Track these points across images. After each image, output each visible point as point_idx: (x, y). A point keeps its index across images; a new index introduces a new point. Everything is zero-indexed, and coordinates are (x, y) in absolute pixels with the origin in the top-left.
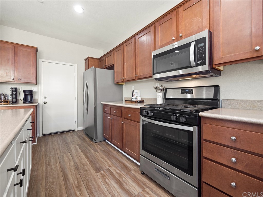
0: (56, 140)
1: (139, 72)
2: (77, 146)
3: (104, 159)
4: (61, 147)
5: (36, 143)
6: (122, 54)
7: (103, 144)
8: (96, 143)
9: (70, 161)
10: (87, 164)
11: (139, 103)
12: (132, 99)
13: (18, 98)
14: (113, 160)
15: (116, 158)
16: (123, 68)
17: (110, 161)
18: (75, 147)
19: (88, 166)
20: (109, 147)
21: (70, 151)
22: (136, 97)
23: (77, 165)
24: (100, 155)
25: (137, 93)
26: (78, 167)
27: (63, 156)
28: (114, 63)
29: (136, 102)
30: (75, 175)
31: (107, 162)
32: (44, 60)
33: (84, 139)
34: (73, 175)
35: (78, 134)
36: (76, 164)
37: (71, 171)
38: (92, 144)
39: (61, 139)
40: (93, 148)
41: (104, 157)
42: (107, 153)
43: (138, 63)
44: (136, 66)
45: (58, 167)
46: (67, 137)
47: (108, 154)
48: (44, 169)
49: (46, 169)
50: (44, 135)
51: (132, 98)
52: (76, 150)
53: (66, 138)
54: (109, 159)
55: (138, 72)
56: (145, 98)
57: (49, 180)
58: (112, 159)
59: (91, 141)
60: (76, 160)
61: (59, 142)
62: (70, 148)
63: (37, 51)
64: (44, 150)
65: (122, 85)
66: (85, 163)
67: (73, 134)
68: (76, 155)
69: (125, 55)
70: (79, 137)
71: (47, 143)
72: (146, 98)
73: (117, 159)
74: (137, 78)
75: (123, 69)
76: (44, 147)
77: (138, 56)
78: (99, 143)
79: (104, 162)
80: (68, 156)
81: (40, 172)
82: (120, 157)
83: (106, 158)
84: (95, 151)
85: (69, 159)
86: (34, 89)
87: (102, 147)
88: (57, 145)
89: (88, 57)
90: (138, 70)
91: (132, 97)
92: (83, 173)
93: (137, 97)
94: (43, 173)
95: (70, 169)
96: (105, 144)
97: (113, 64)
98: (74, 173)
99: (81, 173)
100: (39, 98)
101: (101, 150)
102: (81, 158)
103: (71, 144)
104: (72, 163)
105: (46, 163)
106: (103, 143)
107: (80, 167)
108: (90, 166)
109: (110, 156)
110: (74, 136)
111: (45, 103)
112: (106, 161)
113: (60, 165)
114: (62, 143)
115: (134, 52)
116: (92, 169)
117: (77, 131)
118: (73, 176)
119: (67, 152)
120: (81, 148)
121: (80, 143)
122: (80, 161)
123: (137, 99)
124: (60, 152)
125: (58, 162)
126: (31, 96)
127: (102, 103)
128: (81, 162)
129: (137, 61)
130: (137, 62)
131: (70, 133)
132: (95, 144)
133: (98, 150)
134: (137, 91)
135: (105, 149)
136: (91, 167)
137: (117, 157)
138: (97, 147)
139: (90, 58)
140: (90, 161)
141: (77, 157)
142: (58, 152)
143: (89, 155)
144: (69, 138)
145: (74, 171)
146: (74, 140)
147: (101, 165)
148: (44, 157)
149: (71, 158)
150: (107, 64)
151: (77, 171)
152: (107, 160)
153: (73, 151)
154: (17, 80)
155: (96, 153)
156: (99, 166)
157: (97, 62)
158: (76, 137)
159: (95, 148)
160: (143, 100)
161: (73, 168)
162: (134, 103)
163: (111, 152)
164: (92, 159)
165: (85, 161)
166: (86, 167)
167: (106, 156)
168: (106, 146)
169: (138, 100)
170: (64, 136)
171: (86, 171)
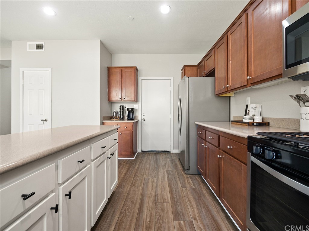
0: (150, 159)
1: (254, 70)
2: (166, 173)
3: (190, 202)
4: (151, 168)
5: (134, 158)
6: (226, 48)
7: (196, 179)
8: (188, 175)
9: (152, 189)
10: (168, 200)
11: (257, 126)
12: (243, 118)
13: (124, 115)
14: (203, 210)
15: (208, 209)
16: (226, 70)
17: (198, 210)
18: (164, 173)
19: (168, 204)
20: (203, 186)
21: (156, 176)
22: (252, 117)
23: (158, 197)
24: (187, 194)
25: (255, 109)
26: (157, 200)
27: (149, 179)
28: (215, 66)
29: (251, 125)
30: (150, 209)
31: (193, 210)
32: (143, 78)
33: (176, 165)
34: (149, 208)
35: (173, 157)
36: (157, 195)
37: (149, 203)
38: (182, 175)
39: (154, 160)
40: (181, 181)
41: (192, 199)
42: (198, 195)
43: (253, 55)
44: (249, 61)
45: (140, 191)
46: (161, 158)
47: (199, 198)
48: (129, 188)
49: (130, 190)
50: (142, 151)
51: (245, 117)
52: (163, 177)
53: (159, 159)
54: (197, 206)
55: (252, 72)
56: (271, 118)
57: (127, 203)
58: (202, 208)
59: (182, 170)
60: (159, 190)
61: (152, 162)
62: (158, 172)
63: (137, 70)
64: (137, 166)
65: (229, 97)
66: (166, 198)
67: (167, 156)
68: (161, 182)
69: (230, 48)
70: (172, 161)
71: (142, 161)
72: (275, 119)
73: (209, 211)
74: (250, 82)
75: (226, 72)
76: (138, 164)
77: (252, 43)
78: (191, 176)
79: (189, 208)
80: (153, 182)
81: (125, 191)
82: (216, 210)
83: (194, 203)
84: (183, 186)
85: (153, 186)
86: (135, 106)
87: (194, 184)
88: (148, 165)
89: (185, 66)
90: (252, 68)
91: (245, 115)
92: (159, 212)
93: (254, 115)
94: (126, 192)
95: (149, 199)
96: (199, 180)
97: (214, 68)
98: (151, 206)
99: (158, 210)
100: (139, 115)
101: (191, 187)
102: (164, 190)
103: (161, 168)
104: (153, 193)
105: (133, 182)
106: (196, 177)
107: (159, 201)
108: (171, 205)
109: (201, 202)
110: (167, 159)
111: (144, 120)
112: (192, 206)
113: (143, 190)
114: (153, 164)
115: (246, 38)
116: (171, 211)
117: (172, 153)
118: (148, 210)
119: (154, 176)
120: (169, 176)
121: (170, 169)
122: (162, 193)
123: (254, 120)
124: (149, 174)
125: (142, 186)
126: (133, 113)
127: (196, 123)
128: (162, 195)
129: (251, 52)
130: (251, 54)
131: (165, 154)
132: (186, 175)
133: (188, 185)
134: (254, 106)
135: (197, 187)
136: (171, 208)
137: (210, 207)
138: (188, 181)
139: (186, 67)
140: (172, 198)
141: (161, 187)
142: (147, 173)
143: (174, 188)
144: (161, 160)
145: (151, 204)
146: (165, 163)
147: (184, 211)
148: (134, 175)
149: (155, 184)
150: (206, 70)
151: (155, 205)
152: (195, 206)
153: (160, 177)
154: (123, 99)
155: (184, 189)
156: (181, 211)
157: (195, 70)
158: (169, 161)
159: (185, 181)
160: (266, 121)
161: (152, 199)
162: (245, 126)
163: (204, 196)
164: (176, 197)
165: (167, 196)
166: (165, 204)
167: (194, 198)
168: (199, 183)
169: (255, 122)
170: (158, 156)
171: (163, 209)
